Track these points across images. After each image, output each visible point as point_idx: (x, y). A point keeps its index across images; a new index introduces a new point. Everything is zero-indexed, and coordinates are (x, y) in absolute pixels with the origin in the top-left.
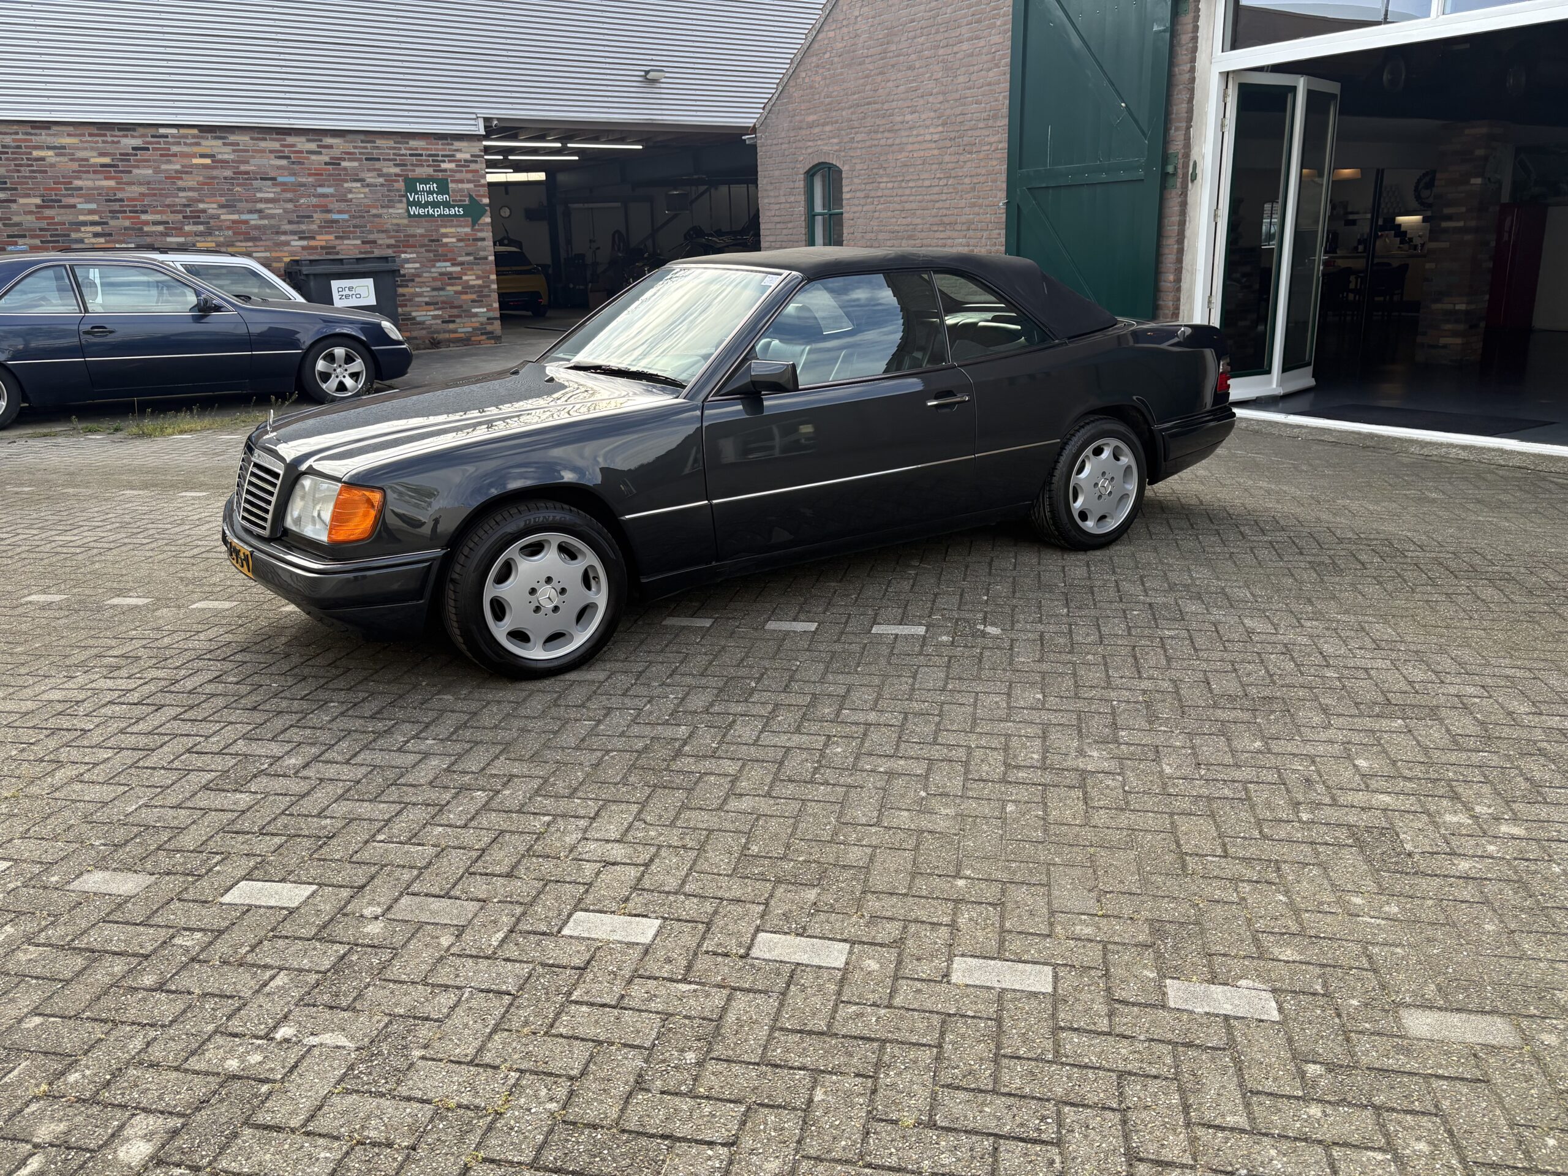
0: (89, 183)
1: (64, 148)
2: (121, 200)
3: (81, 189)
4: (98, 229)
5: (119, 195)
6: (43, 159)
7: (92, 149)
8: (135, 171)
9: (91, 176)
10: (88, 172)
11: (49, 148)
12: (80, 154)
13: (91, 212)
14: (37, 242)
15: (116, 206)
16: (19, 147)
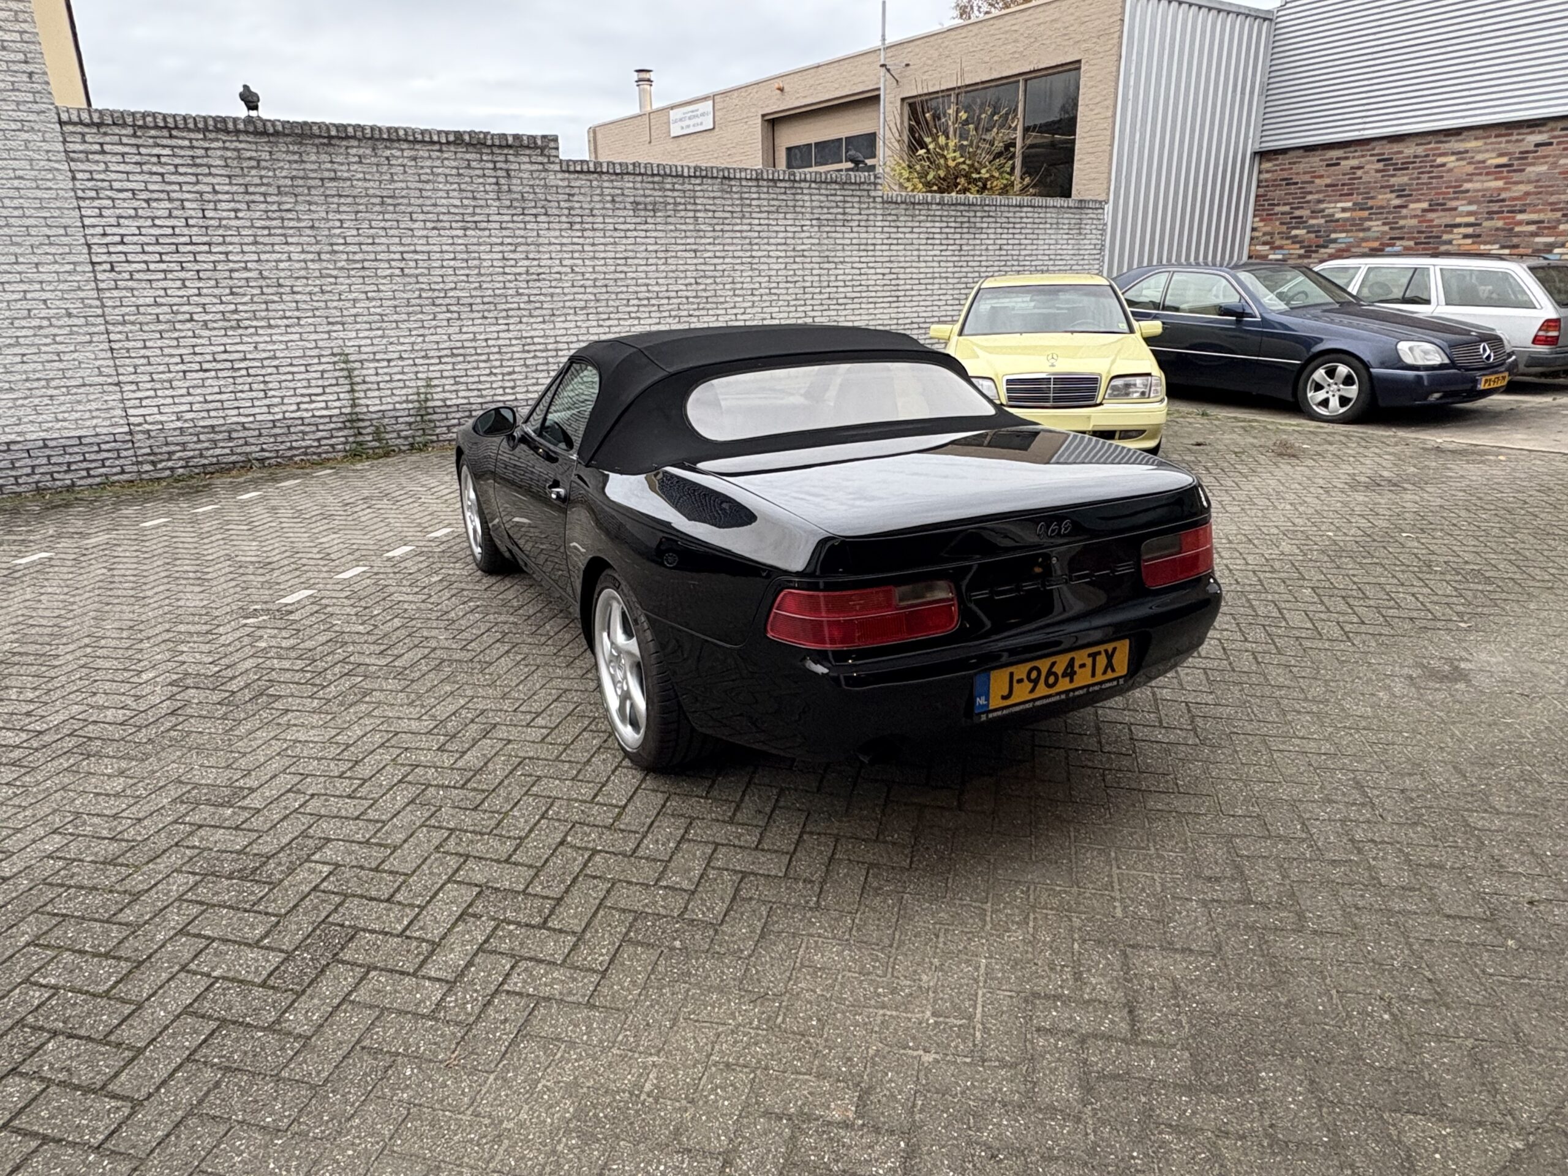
0: (1478, 186)
1: (1467, 152)
2: (1503, 200)
3: (1467, 191)
4: (1470, 230)
5: (1503, 195)
6: (1443, 165)
7: (1493, 150)
8: (1529, 169)
9: (1484, 178)
10: (1480, 174)
11: (1453, 154)
12: (1479, 157)
13: (1470, 214)
14: (1411, 243)
15: (1495, 207)
16: (1427, 156)
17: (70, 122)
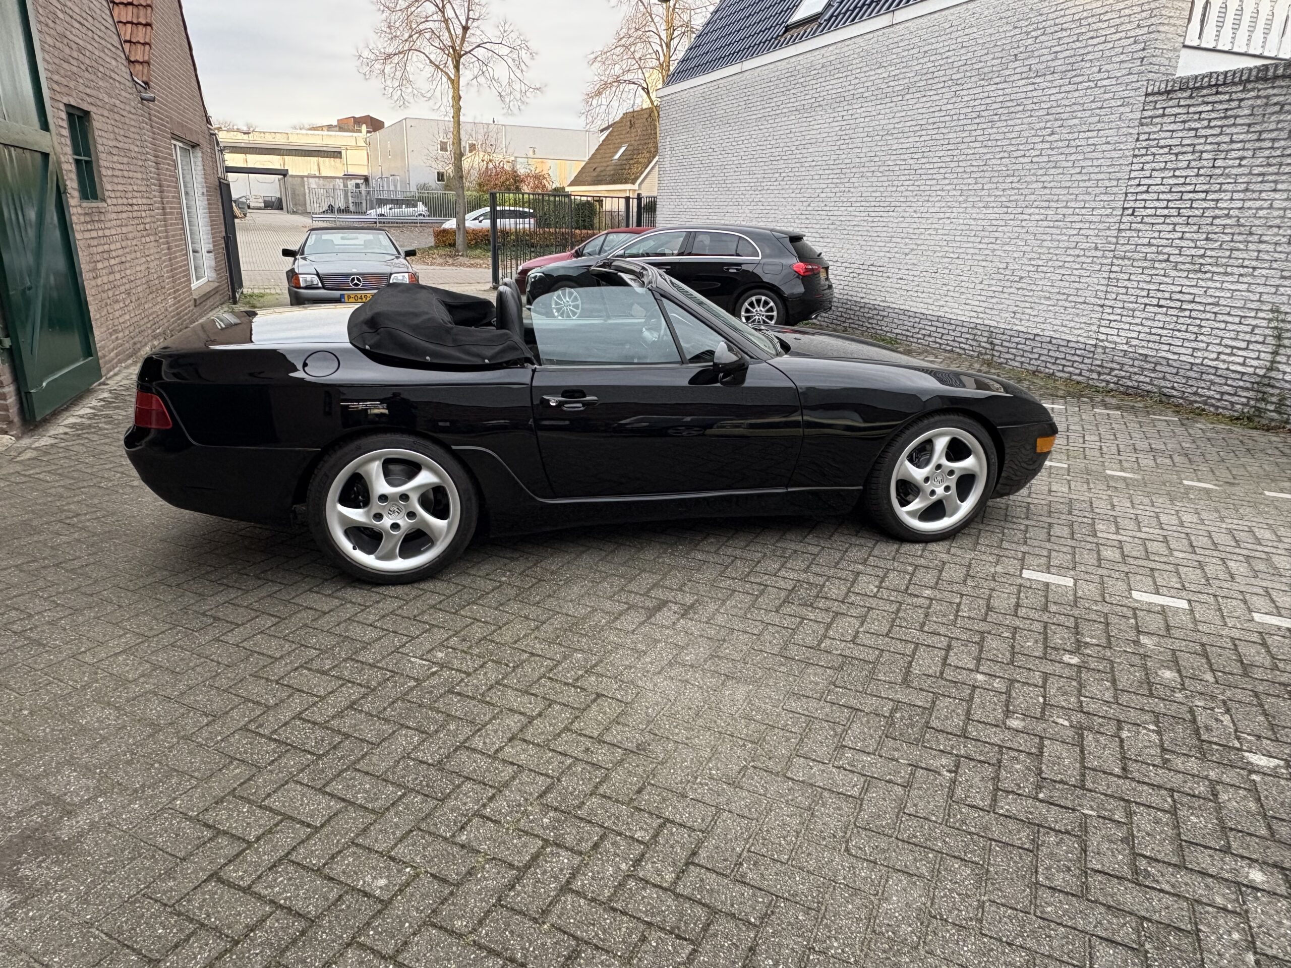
17: (1153, 94)
